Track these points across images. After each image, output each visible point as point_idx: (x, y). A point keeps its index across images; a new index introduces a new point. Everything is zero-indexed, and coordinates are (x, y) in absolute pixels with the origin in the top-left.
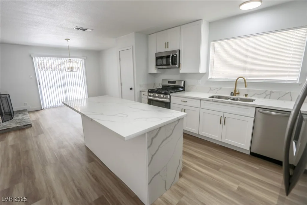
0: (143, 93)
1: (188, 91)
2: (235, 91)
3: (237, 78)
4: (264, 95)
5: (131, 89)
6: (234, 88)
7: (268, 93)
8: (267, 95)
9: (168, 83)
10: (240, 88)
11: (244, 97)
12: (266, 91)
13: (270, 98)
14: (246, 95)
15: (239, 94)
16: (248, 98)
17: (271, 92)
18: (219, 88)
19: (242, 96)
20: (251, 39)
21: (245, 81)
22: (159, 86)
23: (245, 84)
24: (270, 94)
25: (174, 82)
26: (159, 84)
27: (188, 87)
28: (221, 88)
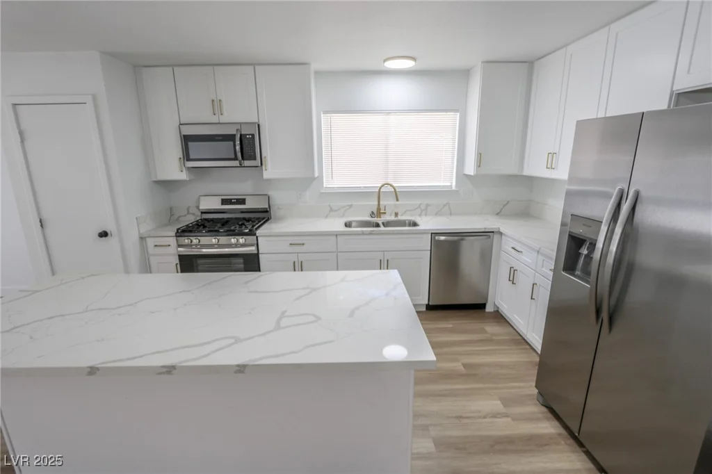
0: (150, 242)
1: (280, 219)
2: (379, 209)
3: (380, 185)
4: (419, 211)
5: (104, 234)
6: (377, 203)
7: (423, 207)
8: (422, 211)
9: (222, 204)
10: (387, 202)
11: (393, 218)
12: (420, 204)
13: (426, 215)
14: (396, 214)
15: (385, 213)
16: (400, 218)
17: (428, 205)
18: (348, 205)
19: (389, 217)
20: (393, 119)
21: (395, 189)
22: (188, 213)
23: (396, 195)
24: (426, 209)
25: (242, 202)
26: (188, 209)
27: (279, 208)
28: (351, 206)
